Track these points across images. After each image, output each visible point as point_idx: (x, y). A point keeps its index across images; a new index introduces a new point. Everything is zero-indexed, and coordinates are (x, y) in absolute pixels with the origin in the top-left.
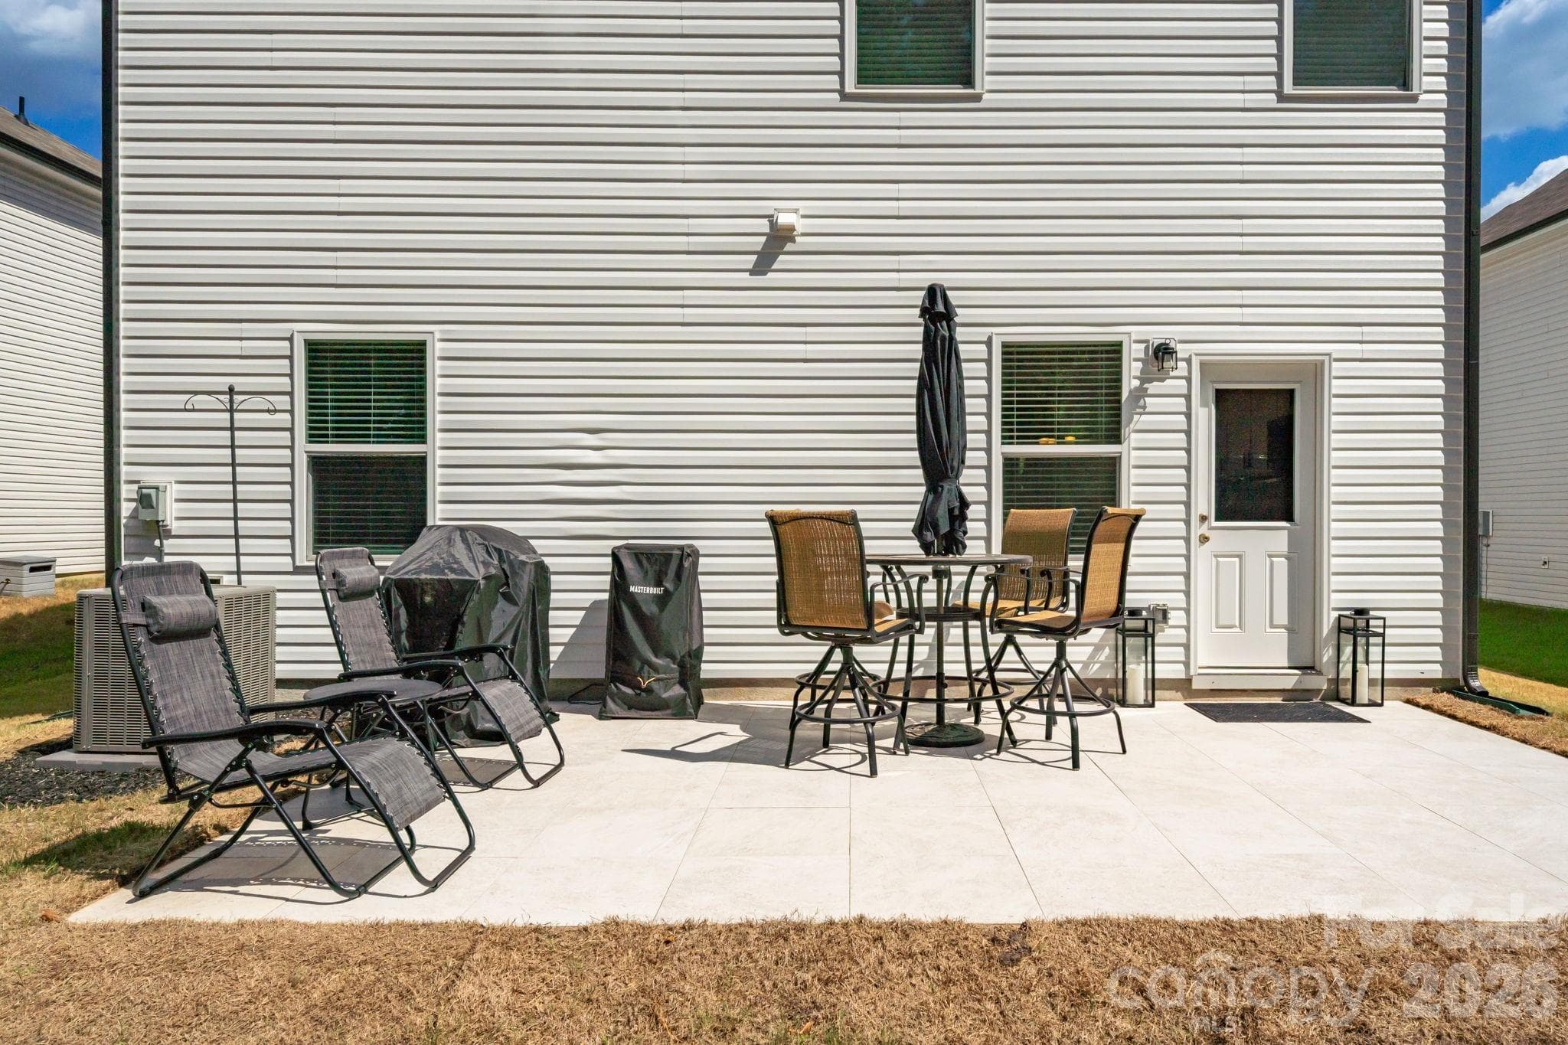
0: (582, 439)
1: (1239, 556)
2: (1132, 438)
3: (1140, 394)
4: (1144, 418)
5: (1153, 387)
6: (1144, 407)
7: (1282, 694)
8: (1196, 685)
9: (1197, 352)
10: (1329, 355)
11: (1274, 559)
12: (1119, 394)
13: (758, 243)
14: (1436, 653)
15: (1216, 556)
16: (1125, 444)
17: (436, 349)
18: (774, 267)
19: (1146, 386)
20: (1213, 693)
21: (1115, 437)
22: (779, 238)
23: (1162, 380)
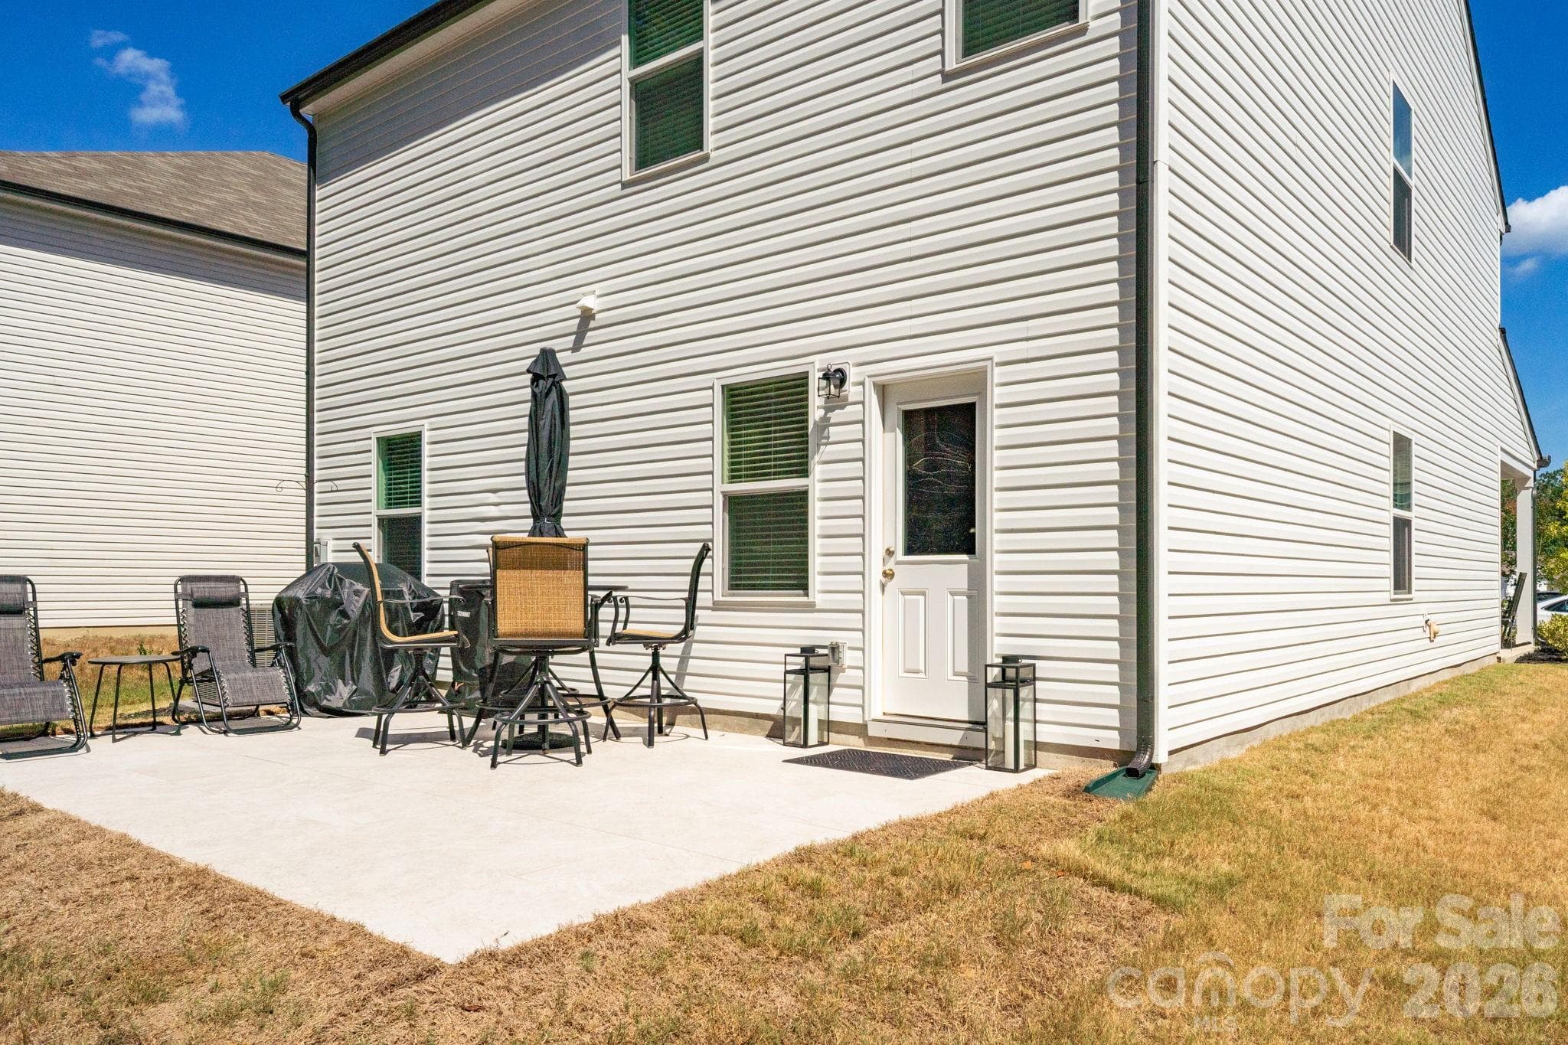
0: (487, 498)
1: (924, 594)
2: (817, 470)
3: (824, 424)
4: (830, 448)
5: (836, 416)
6: (828, 438)
7: (953, 749)
8: (874, 731)
9: (869, 374)
10: (991, 359)
11: (956, 597)
12: (807, 428)
13: (573, 325)
14: (1113, 717)
15: (903, 594)
16: (811, 477)
17: (426, 437)
18: (585, 343)
19: (829, 415)
20: (889, 742)
21: (804, 472)
22: (587, 316)
23: (842, 407)
